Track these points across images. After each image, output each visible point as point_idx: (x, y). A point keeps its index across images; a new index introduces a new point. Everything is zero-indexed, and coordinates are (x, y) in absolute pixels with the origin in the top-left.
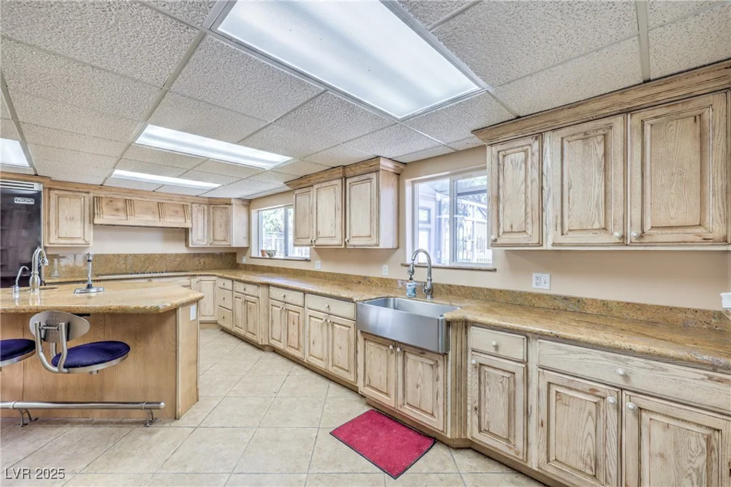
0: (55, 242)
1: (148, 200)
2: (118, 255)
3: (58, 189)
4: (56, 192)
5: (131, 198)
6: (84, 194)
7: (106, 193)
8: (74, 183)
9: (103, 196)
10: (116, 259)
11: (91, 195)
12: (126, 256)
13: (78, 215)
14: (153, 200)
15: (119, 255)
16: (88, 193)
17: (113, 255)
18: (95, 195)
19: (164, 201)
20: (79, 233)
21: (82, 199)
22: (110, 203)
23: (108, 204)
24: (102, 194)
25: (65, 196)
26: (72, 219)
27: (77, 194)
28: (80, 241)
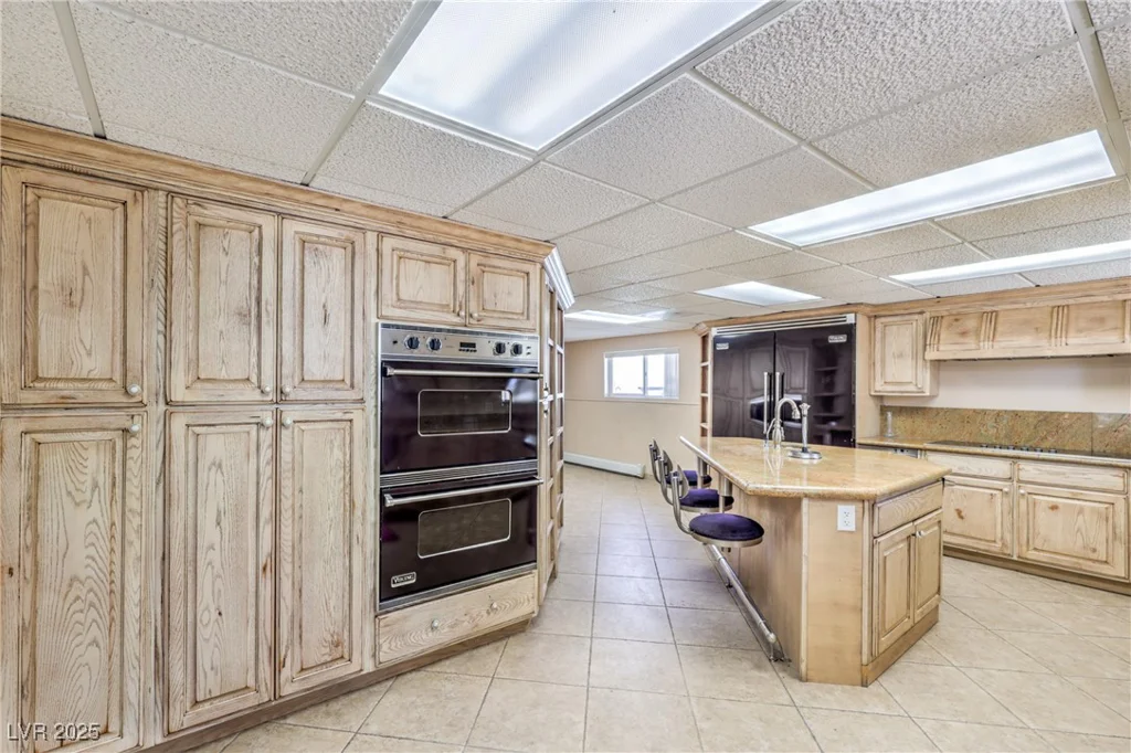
0: (881, 389)
1: (1029, 305)
2: (983, 410)
3: (885, 316)
4: (883, 320)
5: (994, 309)
6: (916, 317)
7: (948, 307)
8: (900, 303)
9: (944, 313)
10: (980, 417)
11: (927, 315)
12: (998, 414)
13: (908, 350)
14: (1041, 304)
15: (984, 412)
16: (921, 313)
17: (974, 411)
18: (934, 314)
19: (1071, 302)
20: (908, 376)
21: (914, 323)
22: (955, 323)
23: (950, 325)
24: (942, 310)
25: (894, 324)
26: (900, 356)
27: (907, 317)
28: (911, 388)
